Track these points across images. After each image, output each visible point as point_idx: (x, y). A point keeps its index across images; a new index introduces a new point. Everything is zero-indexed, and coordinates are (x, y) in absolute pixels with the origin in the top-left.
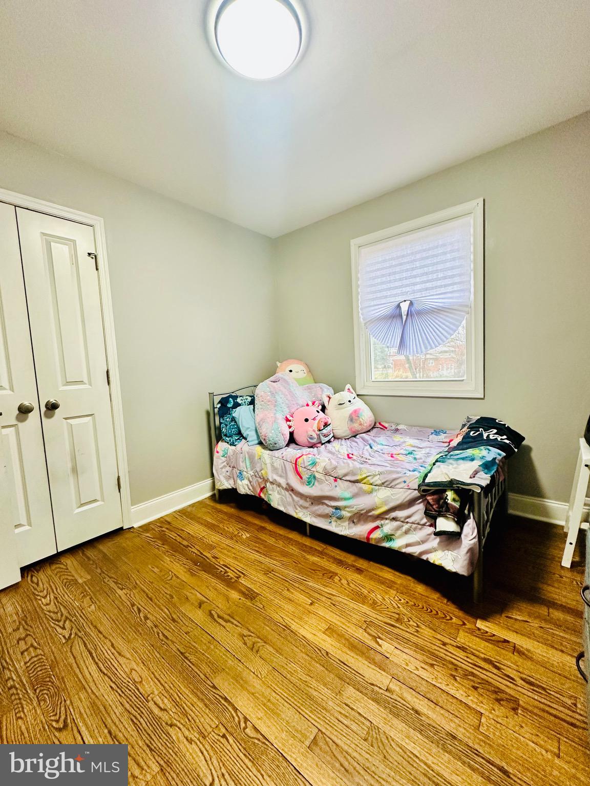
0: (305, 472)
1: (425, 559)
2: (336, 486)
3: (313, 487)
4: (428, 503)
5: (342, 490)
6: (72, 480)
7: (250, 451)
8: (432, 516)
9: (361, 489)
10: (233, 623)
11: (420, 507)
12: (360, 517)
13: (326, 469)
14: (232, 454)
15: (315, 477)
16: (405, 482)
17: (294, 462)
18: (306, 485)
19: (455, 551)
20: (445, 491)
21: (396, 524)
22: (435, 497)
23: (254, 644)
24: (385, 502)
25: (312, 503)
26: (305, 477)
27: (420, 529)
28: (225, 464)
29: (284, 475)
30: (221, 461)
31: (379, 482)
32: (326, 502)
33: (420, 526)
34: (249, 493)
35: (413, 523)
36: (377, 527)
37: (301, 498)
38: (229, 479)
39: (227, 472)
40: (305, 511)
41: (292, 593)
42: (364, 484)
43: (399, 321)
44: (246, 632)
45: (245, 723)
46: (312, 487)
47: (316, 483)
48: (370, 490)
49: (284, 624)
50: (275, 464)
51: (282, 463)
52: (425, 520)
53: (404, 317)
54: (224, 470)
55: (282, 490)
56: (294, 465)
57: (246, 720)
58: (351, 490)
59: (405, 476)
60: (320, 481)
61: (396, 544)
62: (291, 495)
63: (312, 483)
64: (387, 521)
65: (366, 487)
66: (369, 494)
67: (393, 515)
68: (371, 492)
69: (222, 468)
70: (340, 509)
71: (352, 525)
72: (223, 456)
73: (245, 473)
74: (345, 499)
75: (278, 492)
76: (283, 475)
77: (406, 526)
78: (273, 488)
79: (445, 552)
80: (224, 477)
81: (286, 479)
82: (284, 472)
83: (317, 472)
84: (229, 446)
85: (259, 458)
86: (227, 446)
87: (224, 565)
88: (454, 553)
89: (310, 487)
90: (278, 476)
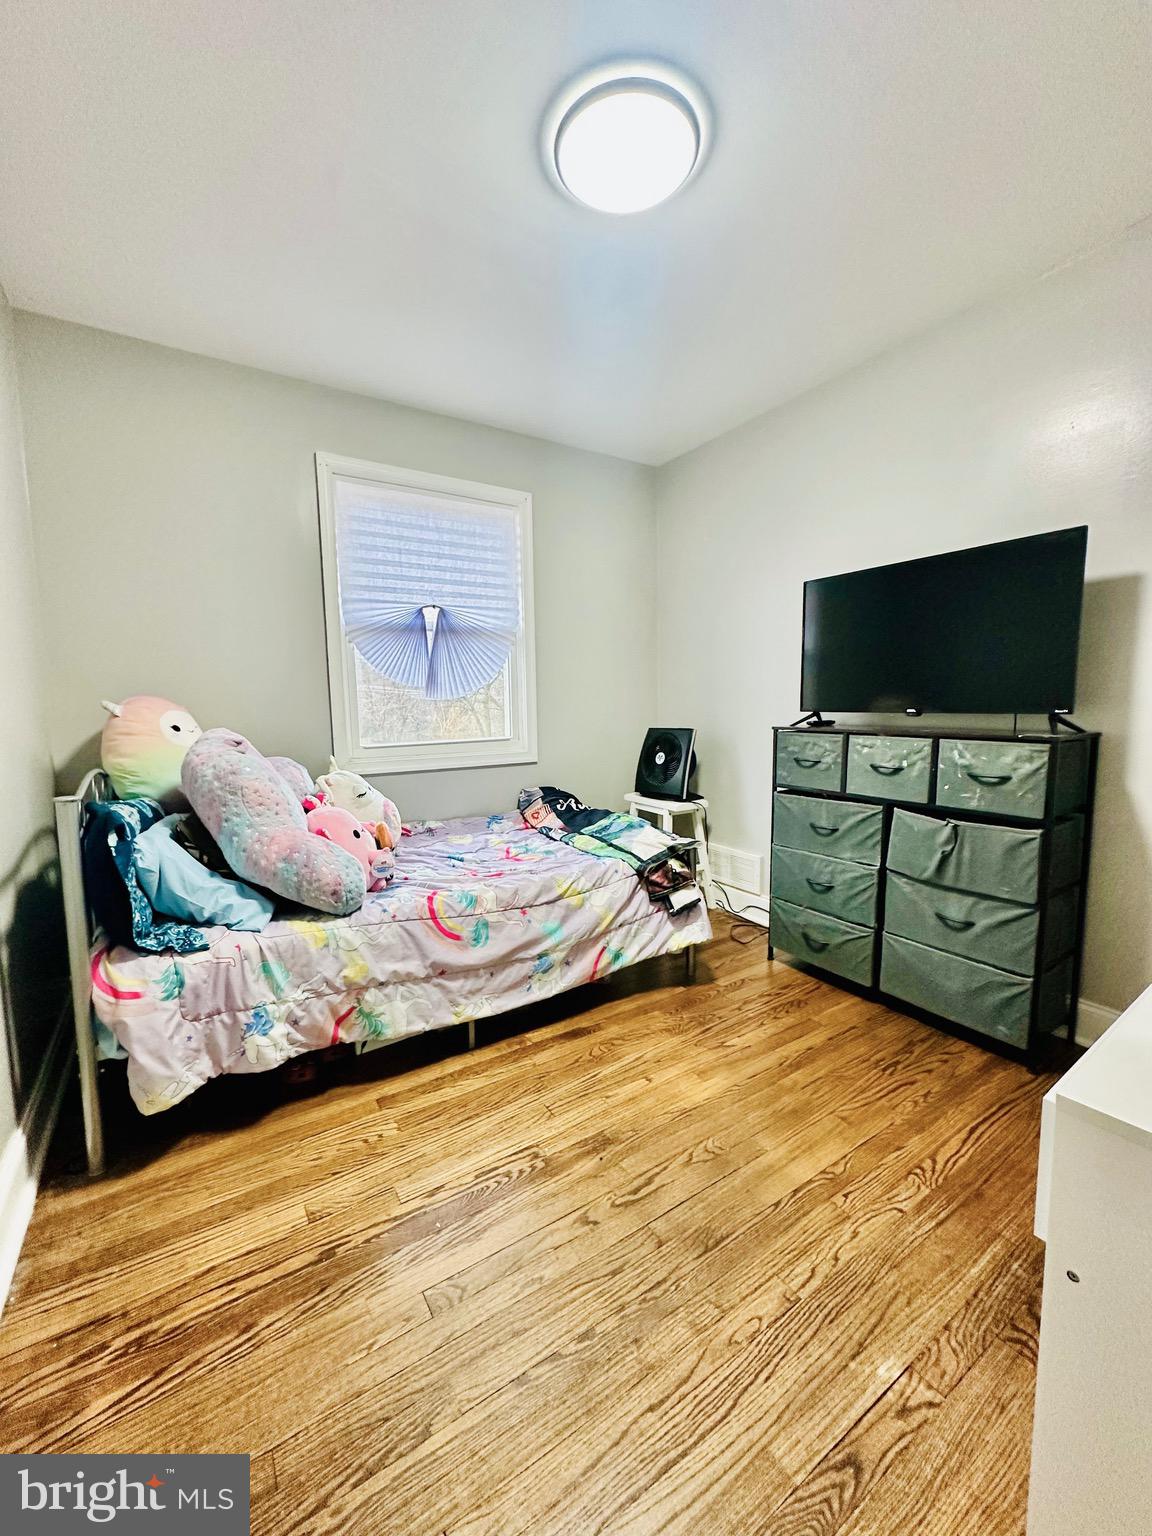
0: (462, 923)
2: (529, 921)
3: (489, 942)
5: (541, 921)
8: (660, 899)
9: (568, 906)
10: (658, 1174)
12: (579, 948)
13: (502, 901)
14: (205, 977)
15: (486, 925)
16: (616, 872)
17: (428, 915)
18: (473, 946)
21: (624, 930)
22: (660, 873)
23: (707, 1151)
24: (610, 908)
25: (492, 974)
26: (466, 932)
27: (648, 922)
28: (178, 1017)
29: (414, 951)
30: (166, 1016)
31: (589, 885)
32: (521, 955)
33: (648, 919)
34: (293, 1052)
35: (641, 918)
36: (604, 949)
37: (466, 977)
38: (196, 1058)
39: (190, 1038)
40: (476, 999)
41: (617, 1094)
42: (570, 896)
44: (684, 1157)
45: (828, 1173)
46: (485, 944)
47: (492, 934)
48: (581, 901)
49: (679, 1113)
50: (381, 940)
51: (400, 929)
54: (176, 1040)
55: (416, 987)
56: (430, 922)
57: (823, 1172)
58: (553, 915)
60: (499, 926)
61: (627, 959)
62: (438, 985)
63: (484, 937)
64: (612, 934)
65: (574, 901)
66: (580, 908)
67: (620, 919)
68: (582, 905)
69: (171, 1037)
70: (546, 955)
71: (566, 968)
72: (167, 998)
73: (270, 1008)
74: (551, 934)
75: (402, 996)
76: (409, 953)
77: (635, 926)
78: (386, 995)
79: (687, 928)
80: (181, 1060)
81: (424, 956)
82: (411, 945)
83: (488, 912)
84: (178, 959)
85: (321, 945)
86: (167, 961)
87: (477, 1177)
88: (699, 922)
89: (482, 946)
90: (398, 961)
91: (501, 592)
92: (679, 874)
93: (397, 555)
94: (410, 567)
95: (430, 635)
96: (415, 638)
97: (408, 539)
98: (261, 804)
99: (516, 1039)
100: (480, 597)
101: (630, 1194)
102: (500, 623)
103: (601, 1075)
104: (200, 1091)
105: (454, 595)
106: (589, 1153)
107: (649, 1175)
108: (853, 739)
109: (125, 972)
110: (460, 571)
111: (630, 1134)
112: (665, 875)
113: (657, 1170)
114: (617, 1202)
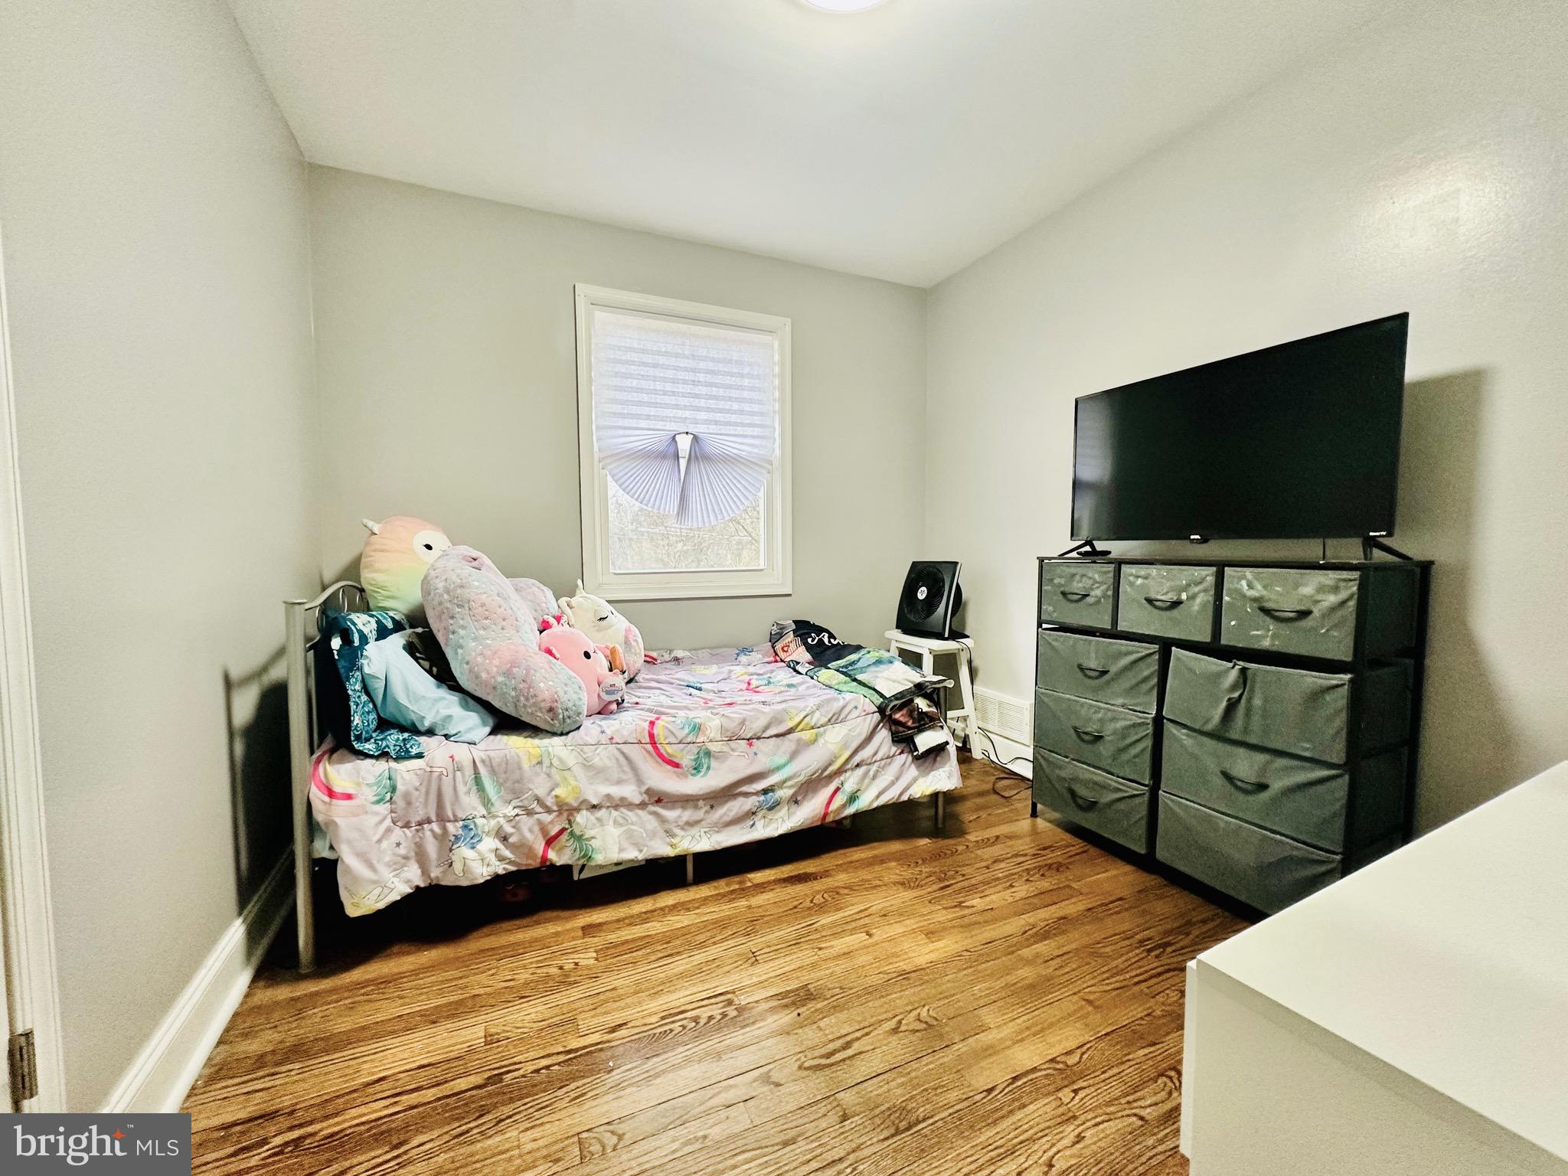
0: (682, 750)
1: (906, 799)
2: (756, 754)
3: (710, 772)
4: (897, 723)
5: (767, 755)
7: (492, 754)
8: (904, 740)
9: (799, 741)
10: (858, 1039)
11: (884, 734)
12: (810, 786)
13: (727, 731)
14: (418, 784)
15: (708, 754)
16: (856, 708)
17: (648, 740)
18: (693, 775)
19: (948, 765)
20: (912, 700)
21: (860, 771)
22: (904, 711)
23: (919, 1020)
24: (845, 746)
25: (712, 807)
26: (686, 759)
27: (890, 764)
28: (388, 822)
29: (630, 775)
30: (376, 819)
31: (824, 720)
32: (745, 789)
33: (889, 760)
34: (501, 869)
35: (882, 759)
36: (837, 790)
37: (684, 808)
38: (404, 865)
39: (398, 844)
40: (695, 831)
41: (832, 947)
42: (802, 730)
44: (893, 1023)
45: (1058, 1062)
46: (705, 774)
47: (714, 764)
48: (813, 737)
49: (895, 975)
50: (596, 761)
51: (616, 752)
52: (894, 749)
54: (385, 844)
55: (630, 814)
56: (649, 747)
57: (1052, 1060)
58: (782, 749)
60: (721, 757)
61: (864, 802)
62: (655, 813)
63: (705, 766)
64: (848, 774)
65: (807, 735)
66: (813, 744)
67: (857, 759)
68: (815, 741)
69: (379, 841)
70: (772, 791)
71: (794, 807)
72: (378, 802)
73: (480, 821)
74: (778, 769)
75: (615, 822)
76: (624, 777)
77: (874, 768)
78: (598, 819)
79: (933, 773)
80: (388, 865)
81: (640, 781)
82: (627, 769)
83: (711, 741)
84: (392, 764)
85: (534, 762)
86: (382, 766)
87: (663, 1018)
88: (947, 768)
89: (703, 776)
90: (612, 785)
91: (757, 420)
92: (926, 713)
93: (652, 382)
94: (664, 395)
95: (683, 463)
96: (667, 464)
97: (664, 367)
98: (487, 618)
99: (737, 879)
100: (736, 424)
101: (822, 1057)
102: (756, 451)
103: (818, 924)
104: (406, 899)
105: (708, 422)
106: (786, 1006)
107: (848, 1038)
108: (1125, 569)
109: (342, 773)
110: (716, 398)
111: (837, 991)
112: (910, 715)
113: (858, 1034)
114: (806, 1065)
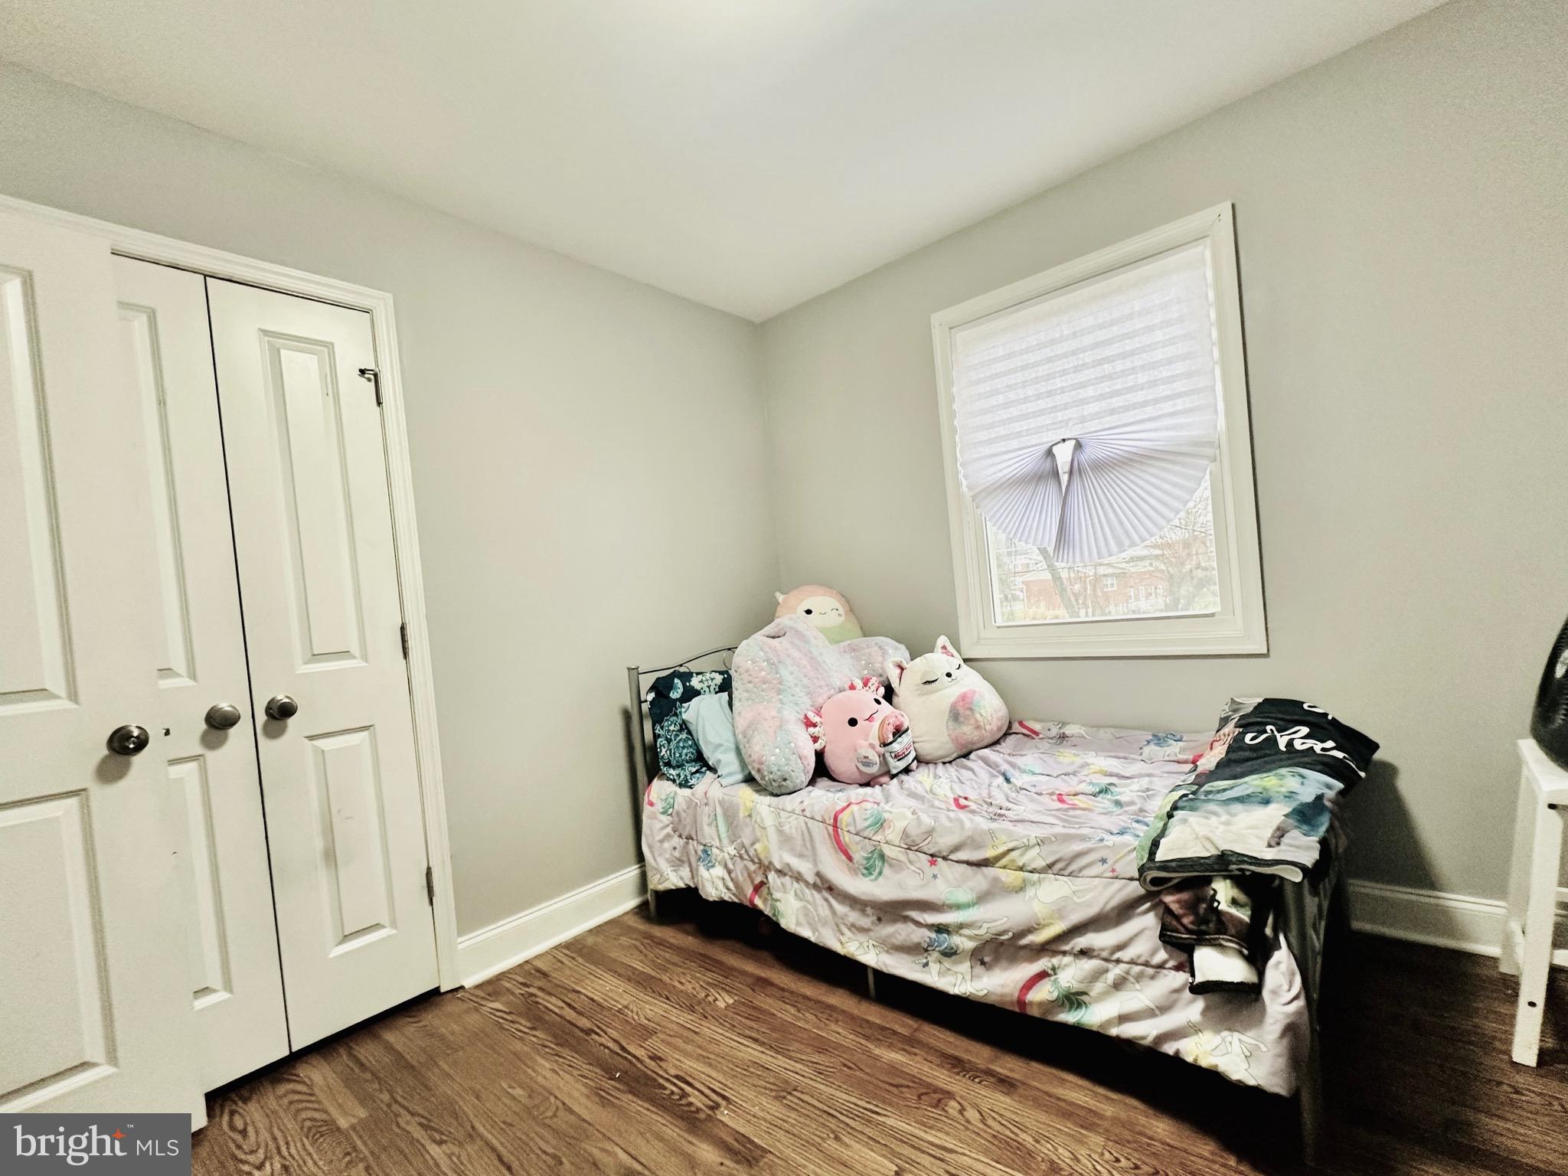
0: (858, 843)
1: (1171, 1052)
2: (935, 876)
3: (881, 879)
4: (1168, 911)
5: (949, 884)
6: (323, 876)
7: (726, 797)
8: (1180, 945)
9: (996, 880)
11: (1146, 923)
12: (999, 949)
13: (908, 837)
14: (685, 807)
15: (882, 856)
16: (1104, 861)
17: (832, 821)
18: (863, 875)
19: (1251, 1033)
20: (1208, 881)
21: (1088, 965)
22: (1185, 896)
24: (1060, 913)
25: (879, 919)
26: (859, 855)
27: (1152, 977)
28: (669, 830)
29: (809, 853)
30: (659, 825)
31: (1040, 863)
32: (914, 914)
33: (1151, 971)
34: (727, 897)
35: (1132, 962)
36: (1042, 975)
37: (852, 907)
38: (679, 866)
39: (675, 848)
40: (862, 938)
41: (847, 1147)
42: (1004, 867)
43: (1052, 486)
46: (876, 879)
47: (886, 870)
48: (1018, 883)
50: (786, 828)
51: (803, 825)
52: (1162, 955)
53: (1064, 478)
54: (666, 845)
55: (807, 891)
56: (831, 828)
58: (971, 884)
59: (1102, 847)
60: (896, 866)
61: (1094, 1016)
62: (826, 900)
63: (877, 870)
64: (1067, 959)
65: (1009, 877)
66: (1016, 892)
67: (1081, 942)
68: (1021, 889)
69: (661, 841)
70: (948, 932)
71: (979, 969)
72: (663, 813)
73: (715, 850)
74: (958, 907)
75: (796, 894)
76: (806, 853)
77: (1116, 971)
78: (783, 884)
79: (1225, 1033)
80: (667, 860)
81: (815, 862)
82: (809, 846)
83: (887, 843)
84: (677, 789)
85: (747, 814)
88: (1249, 1038)
89: (872, 880)
90: (795, 856)
99: (912, 1023)
100: (1129, 408)
104: (679, 890)
106: (731, 1150)
109: (654, 788)
